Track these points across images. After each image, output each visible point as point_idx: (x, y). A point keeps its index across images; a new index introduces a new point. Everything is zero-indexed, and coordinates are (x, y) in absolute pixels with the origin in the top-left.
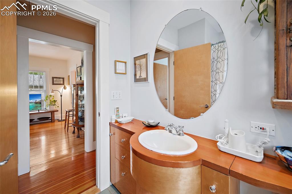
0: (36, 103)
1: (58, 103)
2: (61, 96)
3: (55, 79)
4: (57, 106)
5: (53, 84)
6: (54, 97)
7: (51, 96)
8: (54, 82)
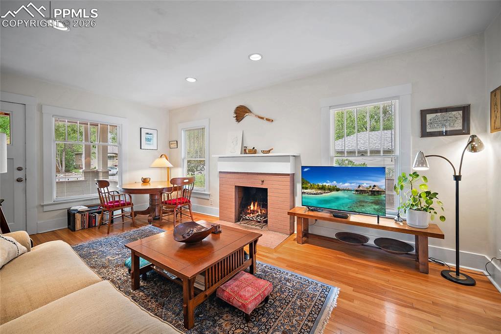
0: (361, 192)
1: (445, 203)
2: (457, 178)
3: (429, 117)
4: (438, 216)
5: (424, 134)
6: (425, 178)
7: (416, 174)
8: (428, 127)
